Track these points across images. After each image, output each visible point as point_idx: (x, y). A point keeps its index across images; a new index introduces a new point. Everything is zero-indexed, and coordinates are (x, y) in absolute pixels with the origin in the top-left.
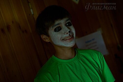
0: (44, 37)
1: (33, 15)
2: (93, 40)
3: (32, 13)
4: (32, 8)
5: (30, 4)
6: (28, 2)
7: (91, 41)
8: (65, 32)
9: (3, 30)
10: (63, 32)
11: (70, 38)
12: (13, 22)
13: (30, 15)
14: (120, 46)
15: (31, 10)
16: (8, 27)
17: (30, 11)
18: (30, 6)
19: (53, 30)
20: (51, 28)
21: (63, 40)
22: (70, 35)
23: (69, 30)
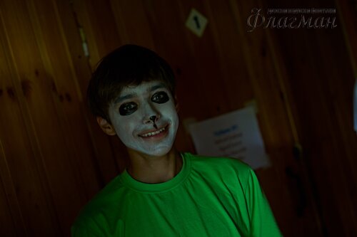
0: (103, 122)
1: (89, 57)
2: (234, 128)
3: (86, 54)
4: (86, 42)
5: (81, 30)
6: (78, 26)
7: (228, 130)
8: (144, 119)
9: (11, 92)
10: (140, 118)
11: (157, 132)
12: (37, 73)
13: (80, 57)
14: (299, 146)
15: (85, 46)
16: (25, 86)
17: (82, 48)
18: (82, 35)
19: (117, 110)
20: (113, 105)
21: (139, 136)
22: (155, 126)
23: (152, 114)
